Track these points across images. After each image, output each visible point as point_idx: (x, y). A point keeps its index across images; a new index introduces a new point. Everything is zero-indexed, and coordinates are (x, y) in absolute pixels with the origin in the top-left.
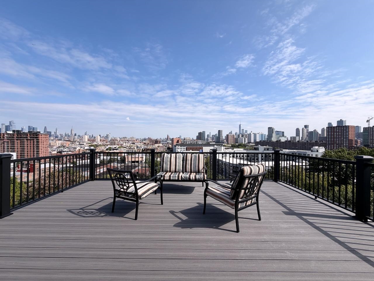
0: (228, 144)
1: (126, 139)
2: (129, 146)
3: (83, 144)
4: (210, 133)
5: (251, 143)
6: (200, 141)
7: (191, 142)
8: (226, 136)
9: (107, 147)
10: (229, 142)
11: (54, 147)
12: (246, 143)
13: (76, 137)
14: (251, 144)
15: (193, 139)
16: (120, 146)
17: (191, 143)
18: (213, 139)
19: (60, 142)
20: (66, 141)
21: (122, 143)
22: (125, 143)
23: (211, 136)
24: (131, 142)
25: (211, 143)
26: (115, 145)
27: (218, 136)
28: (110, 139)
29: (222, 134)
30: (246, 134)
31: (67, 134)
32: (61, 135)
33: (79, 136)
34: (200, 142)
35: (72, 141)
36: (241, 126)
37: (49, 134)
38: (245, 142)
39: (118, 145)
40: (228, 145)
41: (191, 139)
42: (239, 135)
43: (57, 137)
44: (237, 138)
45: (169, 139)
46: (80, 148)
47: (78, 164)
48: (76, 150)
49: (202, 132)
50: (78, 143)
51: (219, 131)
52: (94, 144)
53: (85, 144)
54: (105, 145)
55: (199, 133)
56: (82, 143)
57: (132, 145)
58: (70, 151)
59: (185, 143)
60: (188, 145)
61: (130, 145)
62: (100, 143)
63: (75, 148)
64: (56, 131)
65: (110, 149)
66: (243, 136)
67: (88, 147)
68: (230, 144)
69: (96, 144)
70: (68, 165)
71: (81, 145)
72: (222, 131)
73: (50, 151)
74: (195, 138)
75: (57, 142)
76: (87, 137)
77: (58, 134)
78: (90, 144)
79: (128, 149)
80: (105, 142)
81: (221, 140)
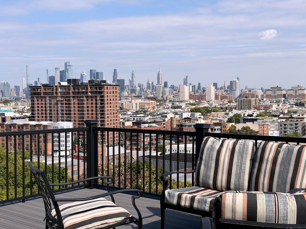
1: (279, 92)
2: (286, 111)
3: (180, 107)
9: (231, 115)
11: (129, 113)
13: (167, 90)
16: (261, 111)
19: (139, 101)
20: (149, 98)
21: (268, 103)
22: (278, 102)
24: (292, 101)
26: (250, 108)
28: (238, 93)
31: (151, 83)
32: (140, 86)
33: (172, 87)
35: (160, 98)
37: (120, 84)
39: (258, 108)
43: (133, 91)
46: (173, 116)
47: (168, 153)
48: (166, 119)
50: (170, 105)
52: (201, 106)
53: (183, 105)
54: (226, 108)
56: (177, 103)
57: (295, 108)
58: (155, 122)
61: (291, 109)
62: (216, 104)
63: (164, 116)
64: (132, 77)
65: (237, 119)
67: (190, 114)
69: (206, 105)
70: (147, 153)
71: (175, 108)
73: (121, 120)
75: (133, 101)
76: (187, 91)
77: (136, 84)
78: (194, 107)
79: (284, 120)
80: (226, 101)
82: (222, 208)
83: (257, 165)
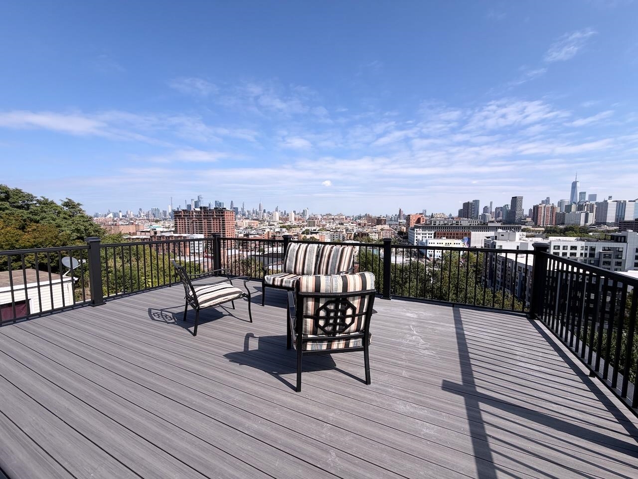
0: (536, 225)
1: (330, 217)
2: (334, 228)
3: (274, 225)
4: (491, 203)
5: (605, 223)
6: (466, 219)
7: (446, 222)
8: (532, 208)
9: (304, 230)
10: (541, 221)
11: (241, 228)
12: (588, 224)
13: (265, 214)
14: (605, 227)
15: (451, 215)
16: (321, 228)
17: (446, 224)
18: (497, 215)
19: (247, 221)
20: (254, 220)
21: (324, 223)
22: (330, 222)
23: (493, 210)
24: (337, 222)
25: (490, 225)
26: (314, 226)
27: (510, 208)
28: (307, 217)
29: (521, 206)
30: (593, 202)
31: (255, 210)
32: (248, 211)
33: (269, 212)
34: (465, 222)
35: (261, 219)
36: (578, 184)
37: (235, 210)
38: (586, 221)
39: (319, 226)
40: (536, 229)
41: (447, 215)
42: (568, 208)
43: (244, 215)
44: (564, 214)
45: (402, 217)
46: (269, 230)
47: (266, 253)
48: (265, 233)
49: (471, 201)
50: (267, 224)
51: (514, 199)
52: (286, 224)
53: (275, 224)
54: (301, 226)
55: (465, 204)
56: (272, 223)
57: (339, 226)
58: (258, 234)
59: (433, 223)
60: (439, 227)
61: (337, 227)
62: (295, 223)
63: (264, 230)
64: (243, 206)
65: (307, 232)
66: (580, 208)
67: (279, 229)
68: (543, 227)
69: (289, 224)
70: (253, 253)
71: (270, 225)
72: (522, 198)
73: (236, 233)
74: (455, 214)
75: (244, 221)
76: (277, 216)
77: (245, 210)
78: (282, 225)
79: (333, 233)
80: (301, 222)
81: (517, 217)
82: (301, 286)
83: (319, 259)
